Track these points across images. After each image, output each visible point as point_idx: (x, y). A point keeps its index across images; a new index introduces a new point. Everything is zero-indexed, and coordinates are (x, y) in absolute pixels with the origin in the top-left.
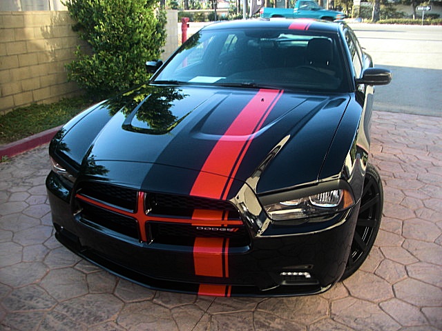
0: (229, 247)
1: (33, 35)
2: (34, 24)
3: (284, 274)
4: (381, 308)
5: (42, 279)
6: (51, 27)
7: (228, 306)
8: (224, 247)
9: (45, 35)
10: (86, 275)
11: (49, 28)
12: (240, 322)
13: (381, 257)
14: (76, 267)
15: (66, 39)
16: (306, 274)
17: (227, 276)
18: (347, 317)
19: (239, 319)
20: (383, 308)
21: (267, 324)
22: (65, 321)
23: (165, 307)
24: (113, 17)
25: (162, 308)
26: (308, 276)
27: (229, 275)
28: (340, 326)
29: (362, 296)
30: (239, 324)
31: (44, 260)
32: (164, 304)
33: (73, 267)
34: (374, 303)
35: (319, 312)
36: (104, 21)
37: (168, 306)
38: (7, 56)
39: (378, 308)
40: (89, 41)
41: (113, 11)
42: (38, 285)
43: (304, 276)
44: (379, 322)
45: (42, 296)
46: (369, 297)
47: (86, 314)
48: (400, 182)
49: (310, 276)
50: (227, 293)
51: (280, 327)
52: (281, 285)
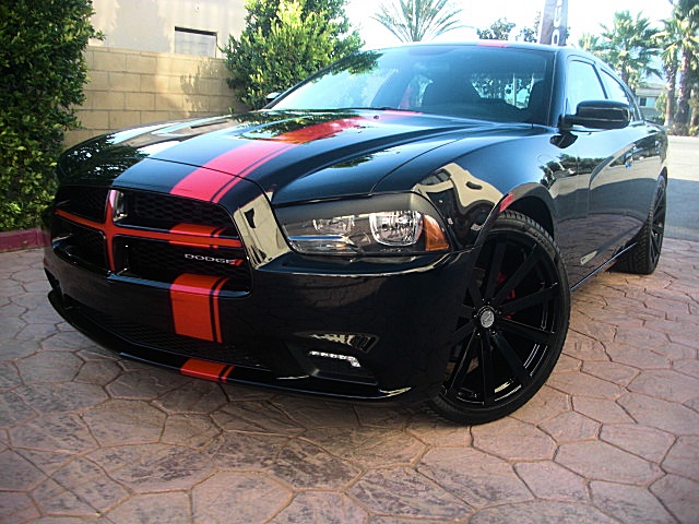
1: (166, 86)
2: (171, 70)
3: (314, 353)
4: (514, 469)
5: (23, 358)
6: (197, 78)
7: (257, 425)
9: (185, 87)
10: (85, 362)
11: (193, 80)
12: (260, 446)
13: (565, 408)
14: (79, 354)
15: (216, 99)
16: (351, 358)
17: (219, 340)
18: (442, 470)
19: (262, 444)
20: (518, 470)
21: (301, 456)
22: (16, 403)
23: (162, 411)
24: (277, 64)
25: (157, 412)
26: (356, 364)
27: (223, 339)
28: (421, 478)
29: (492, 448)
30: (257, 450)
31: (43, 340)
32: (163, 408)
33: (74, 353)
34: (507, 461)
35: (400, 457)
36: (264, 68)
37: (168, 411)
38: (125, 110)
39: (511, 468)
40: (244, 99)
41: (278, 55)
42: (13, 363)
43: (349, 363)
44: (495, 487)
45: (9, 375)
46: (504, 452)
47: (49, 401)
48: (670, 325)
49: (359, 365)
50: (221, 375)
51: (318, 463)
52: (311, 377)
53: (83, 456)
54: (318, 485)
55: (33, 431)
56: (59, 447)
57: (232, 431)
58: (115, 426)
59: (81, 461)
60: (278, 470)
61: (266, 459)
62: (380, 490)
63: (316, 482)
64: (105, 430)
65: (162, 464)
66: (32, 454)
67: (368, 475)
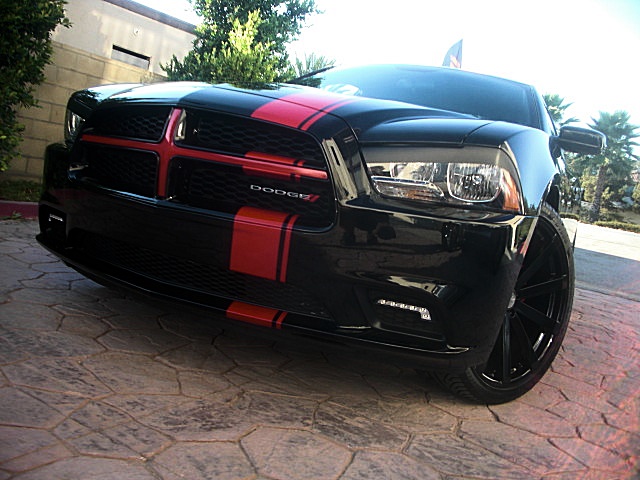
0: (295, 223)
3: (383, 302)
4: (551, 443)
7: (279, 388)
8: (286, 222)
10: (64, 316)
12: (291, 407)
14: (55, 308)
16: (422, 311)
17: (283, 279)
18: (487, 439)
19: (292, 405)
20: (556, 444)
21: (339, 419)
23: (171, 367)
25: (165, 367)
26: (425, 315)
29: (519, 425)
30: (290, 410)
31: (10, 292)
32: (170, 364)
33: (50, 307)
34: (539, 435)
35: (439, 425)
39: (547, 442)
43: (418, 314)
44: (546, 456)
47: (37, 346)
49: (429, 318)
50: (276, 319)
51: (360, 426)
52: (373, 328)
53: (100, 400)
54: (372, 445)
55: (30, 371)
56: (68, 389)
57: (255, 391)
58: (125, 375)
59: (99, 405)
60: (322, 428)
61: (305, 419)
62: (439, 453)
63: (370, 442)
64: (113, 378)
65: (194, 415)
66: (39, 393)
67: (417, 438)
